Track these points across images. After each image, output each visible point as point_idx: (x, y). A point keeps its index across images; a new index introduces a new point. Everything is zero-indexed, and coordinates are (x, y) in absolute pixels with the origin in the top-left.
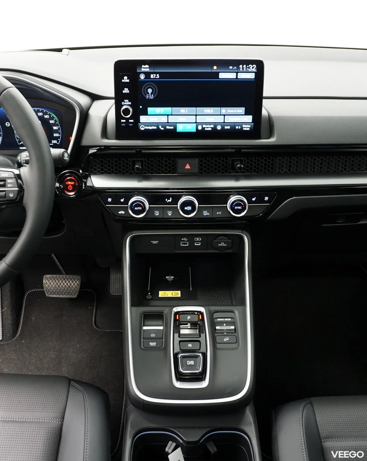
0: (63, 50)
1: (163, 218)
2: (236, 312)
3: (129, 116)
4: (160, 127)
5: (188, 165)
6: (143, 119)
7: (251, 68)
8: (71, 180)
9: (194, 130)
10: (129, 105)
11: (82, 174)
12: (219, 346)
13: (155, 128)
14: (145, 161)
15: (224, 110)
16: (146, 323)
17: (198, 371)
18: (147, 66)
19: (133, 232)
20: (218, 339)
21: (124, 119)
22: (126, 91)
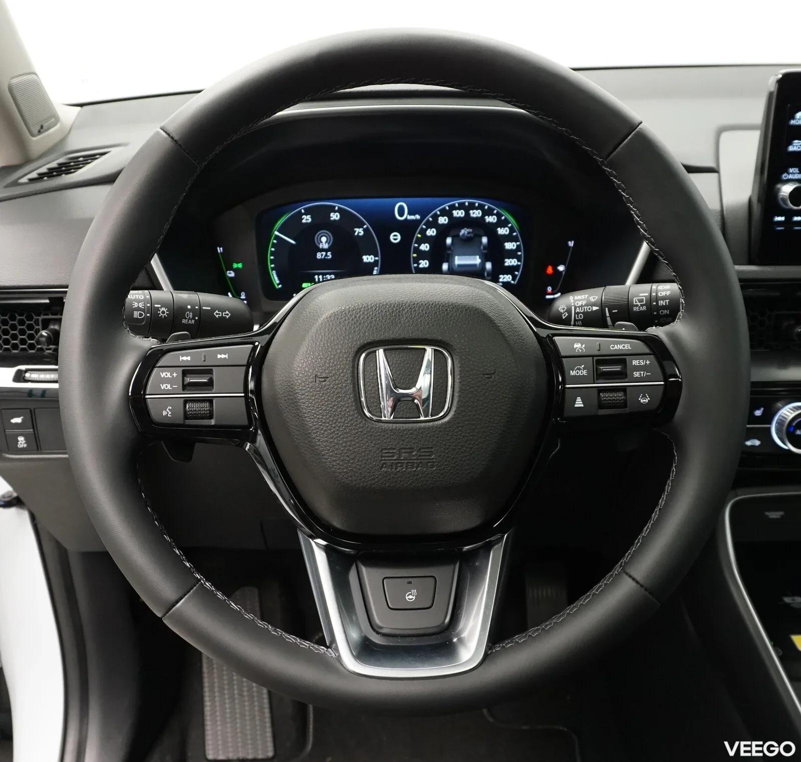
3: (800, 207)
19: (739, 492)
21: (785, 212)
22: (797, 146)
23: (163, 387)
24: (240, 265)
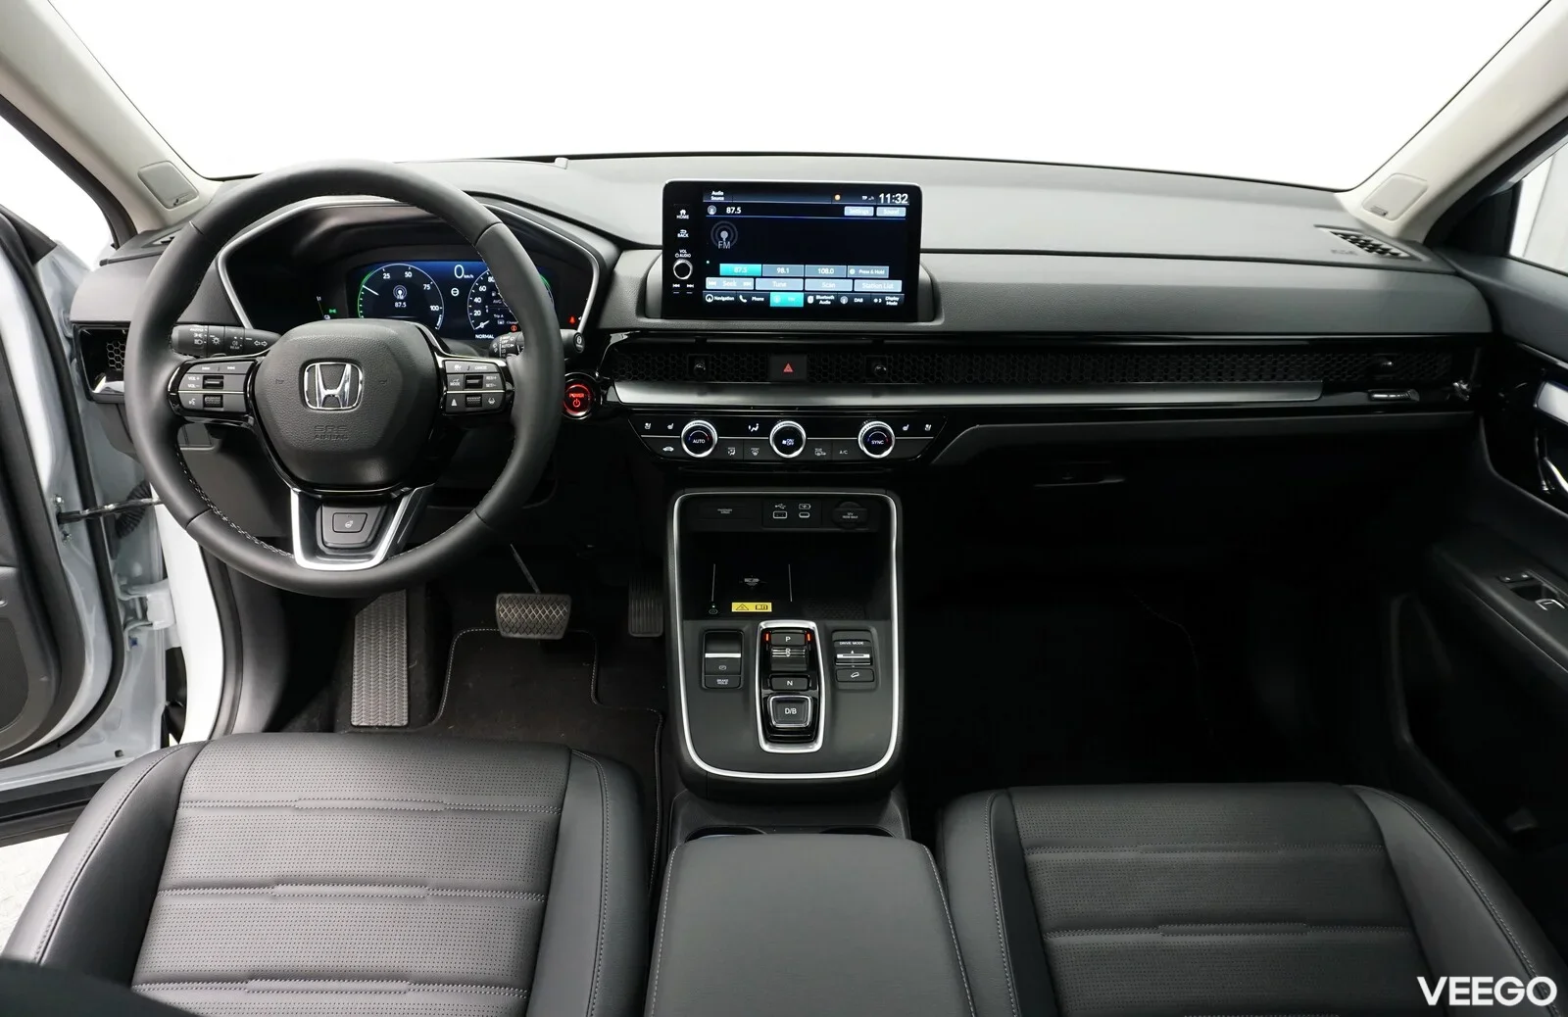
0: (557, 159)
1: (743, 461)
2: (874, 631)
3: (686, 278)
4: (741, 297)
5: (788, 366)
6: (711, 283)
7: (899, 199)
8: (576, 391)
9: (801, 304)
10: (687, 258)
11: (598, 379)
12: (841, 686)
13: (732, 299)
14: (713, 359)
15: (852, 271)
16: (710, 647)
17: (803, 725)
18: (721, 193)
19: (686, 490)
20: (840, 675)
21: (678, 282)
22: (683, 234)
23: (190, 386)
24: (334, 311)
